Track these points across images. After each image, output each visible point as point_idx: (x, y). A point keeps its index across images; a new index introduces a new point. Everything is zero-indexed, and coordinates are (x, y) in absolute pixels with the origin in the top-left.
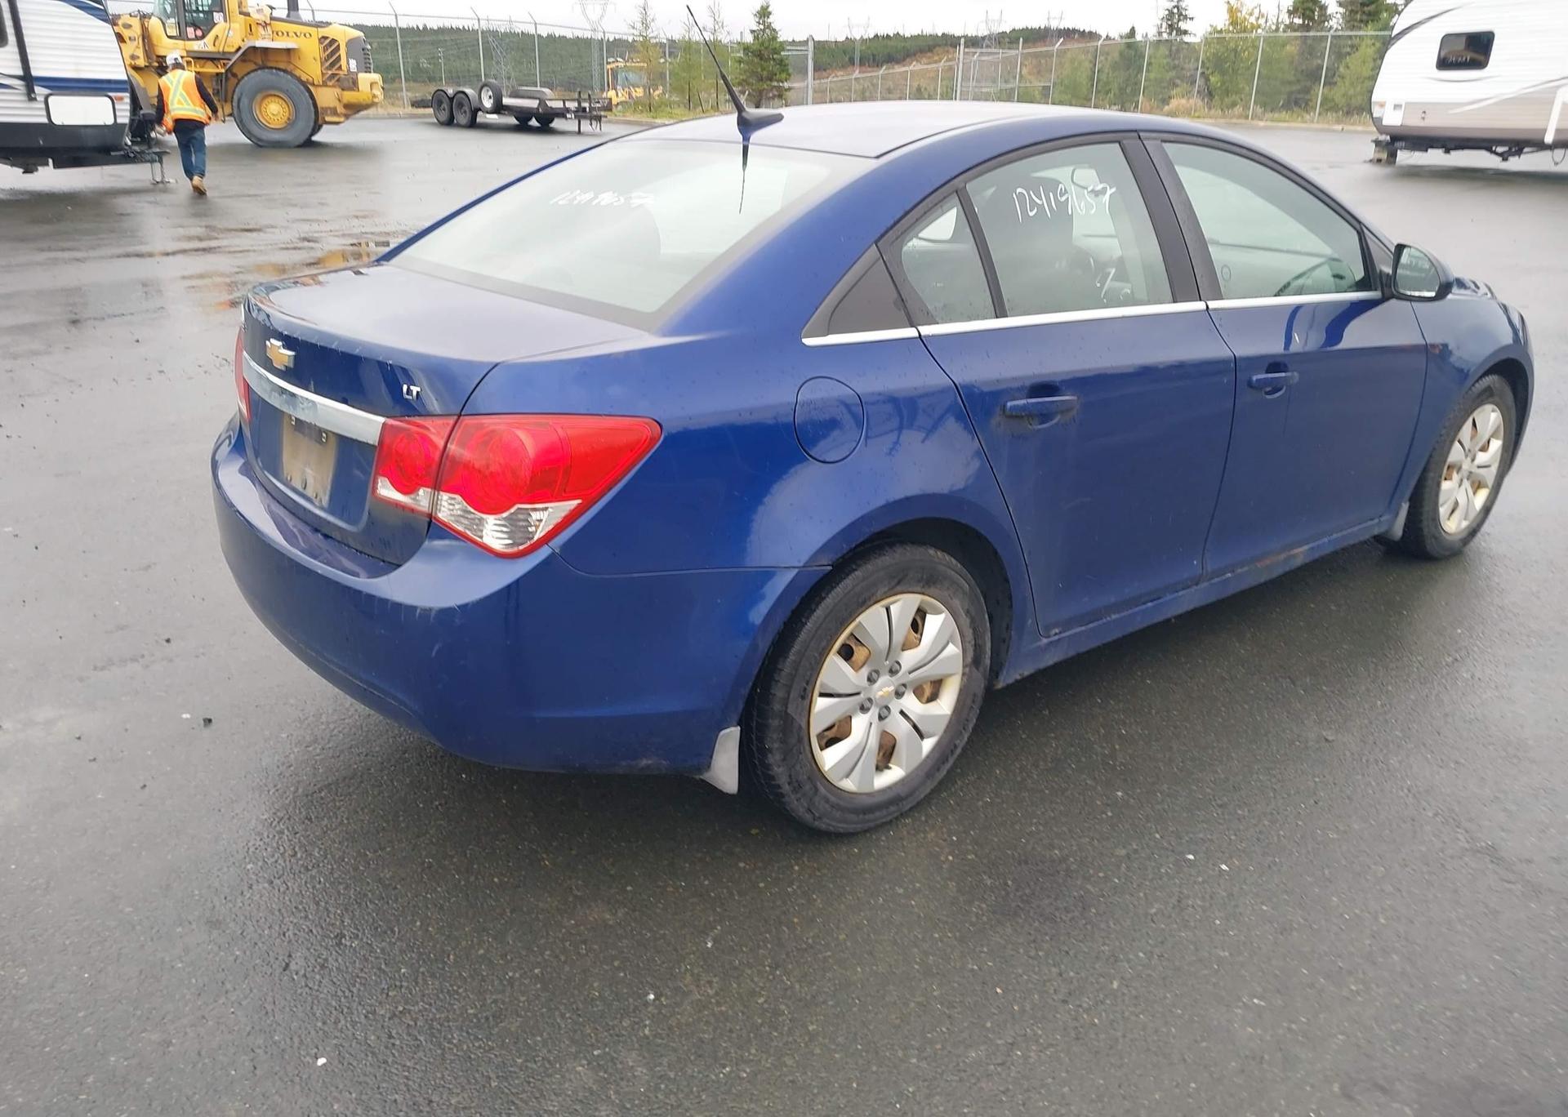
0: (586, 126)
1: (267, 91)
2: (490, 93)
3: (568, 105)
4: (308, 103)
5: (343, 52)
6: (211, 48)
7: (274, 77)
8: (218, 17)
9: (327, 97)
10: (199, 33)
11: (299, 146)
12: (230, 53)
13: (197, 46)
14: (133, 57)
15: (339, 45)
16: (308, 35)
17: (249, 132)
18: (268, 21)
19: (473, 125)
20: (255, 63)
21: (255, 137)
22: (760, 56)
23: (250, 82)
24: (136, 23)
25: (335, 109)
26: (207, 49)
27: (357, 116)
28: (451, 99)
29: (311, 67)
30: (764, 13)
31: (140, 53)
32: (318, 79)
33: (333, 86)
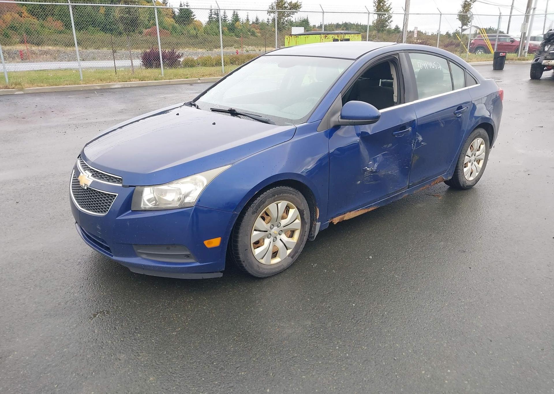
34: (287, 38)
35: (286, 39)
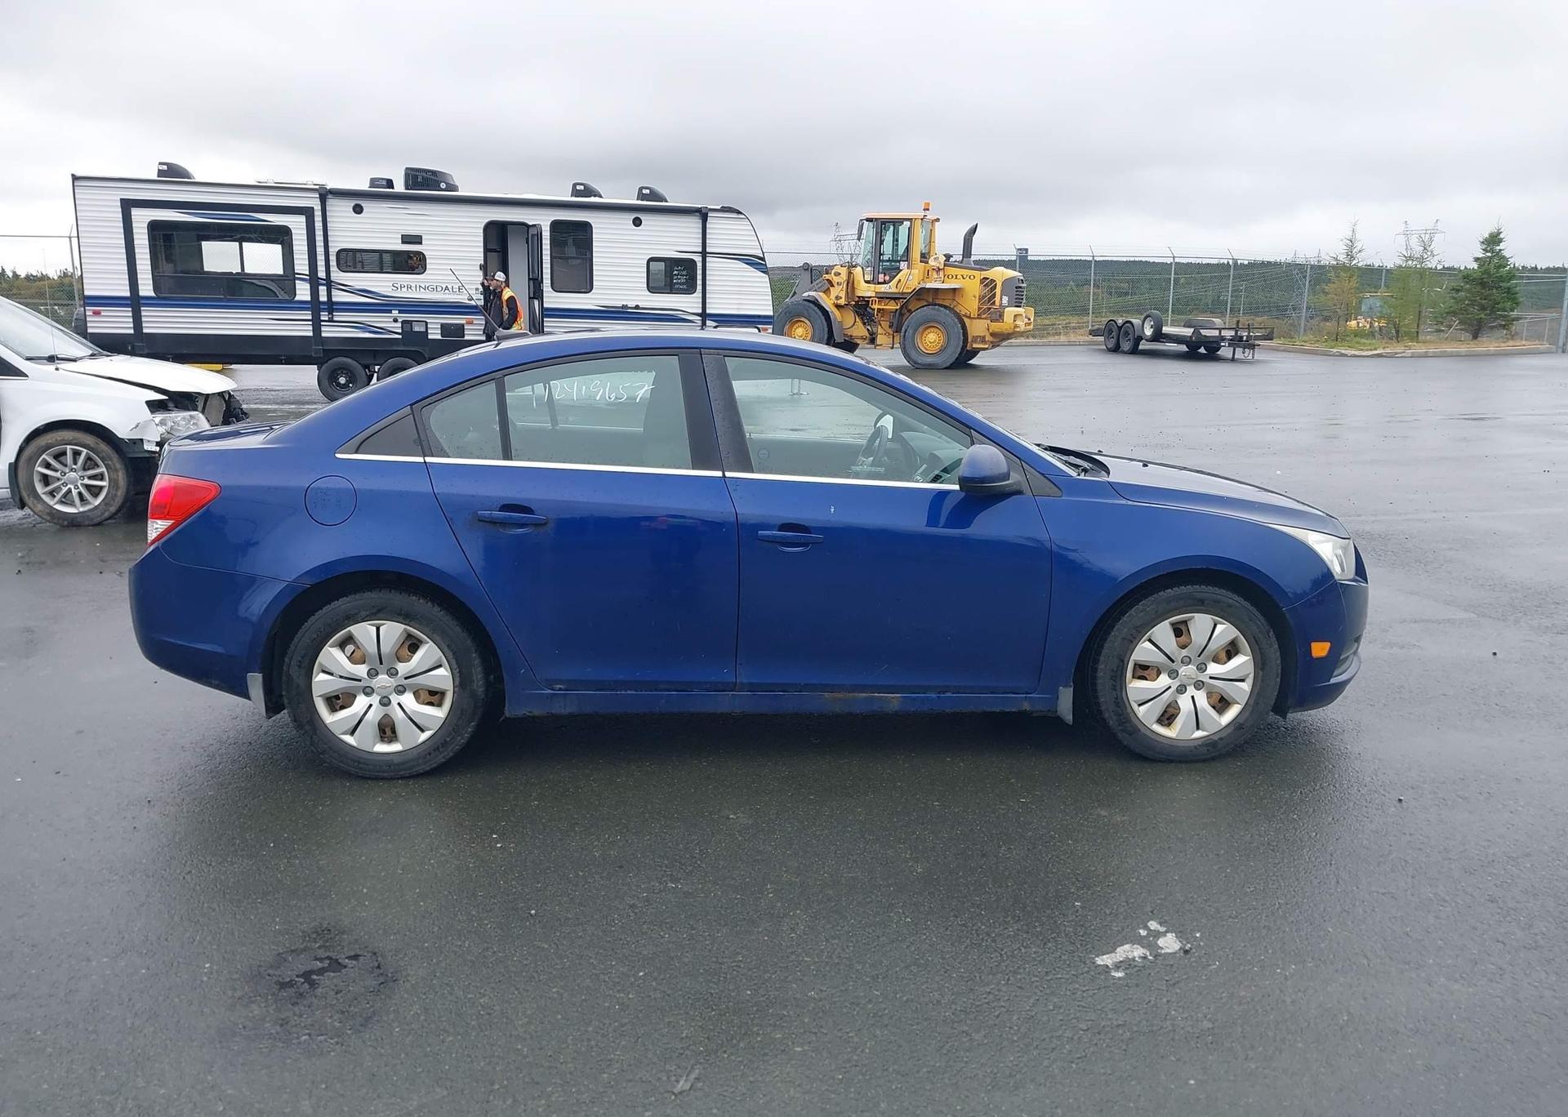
0: (1239, 354)
1: (928, 324)
2: (1152, 323)
3: (1224, 333)
4: (959, 333)
5: (998, 291)
6: (894, 290)
7: (933, 312)
8: (903, 265)
9: (978, 328)
10: (887, 278)
11: (946, 368)
12: (907, 293)
13: (883, 288)
14: (838, 298)
15: (996, 285)
16: (972, 277)
17: (909, 357)
18: (942, 267)
19: (1135, 351)
20: (927, 301)
21: (913, 360)
22: (1483, 284)
23: (917, 315)
24: (844, 271)
25: (984, 337)
26: (890, 291)
27: (1004, 343)
28: (1120, 328)
29: (970, 304)
30: (1494, 240)
31: (843, 295)
32: (974, 314)
33: (985, 319)
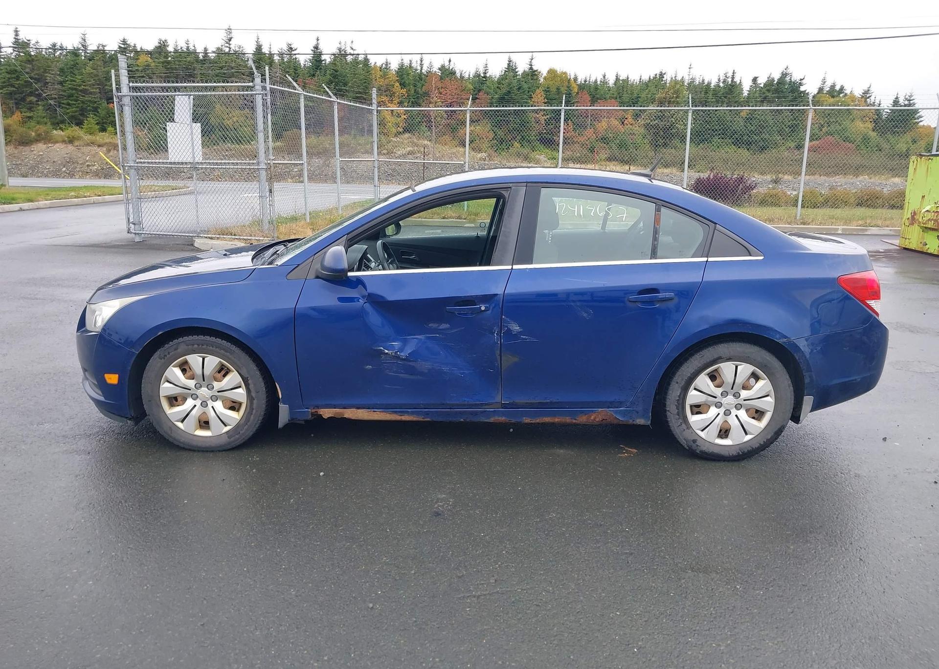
34: (913, 162)
35: (911, 163)
